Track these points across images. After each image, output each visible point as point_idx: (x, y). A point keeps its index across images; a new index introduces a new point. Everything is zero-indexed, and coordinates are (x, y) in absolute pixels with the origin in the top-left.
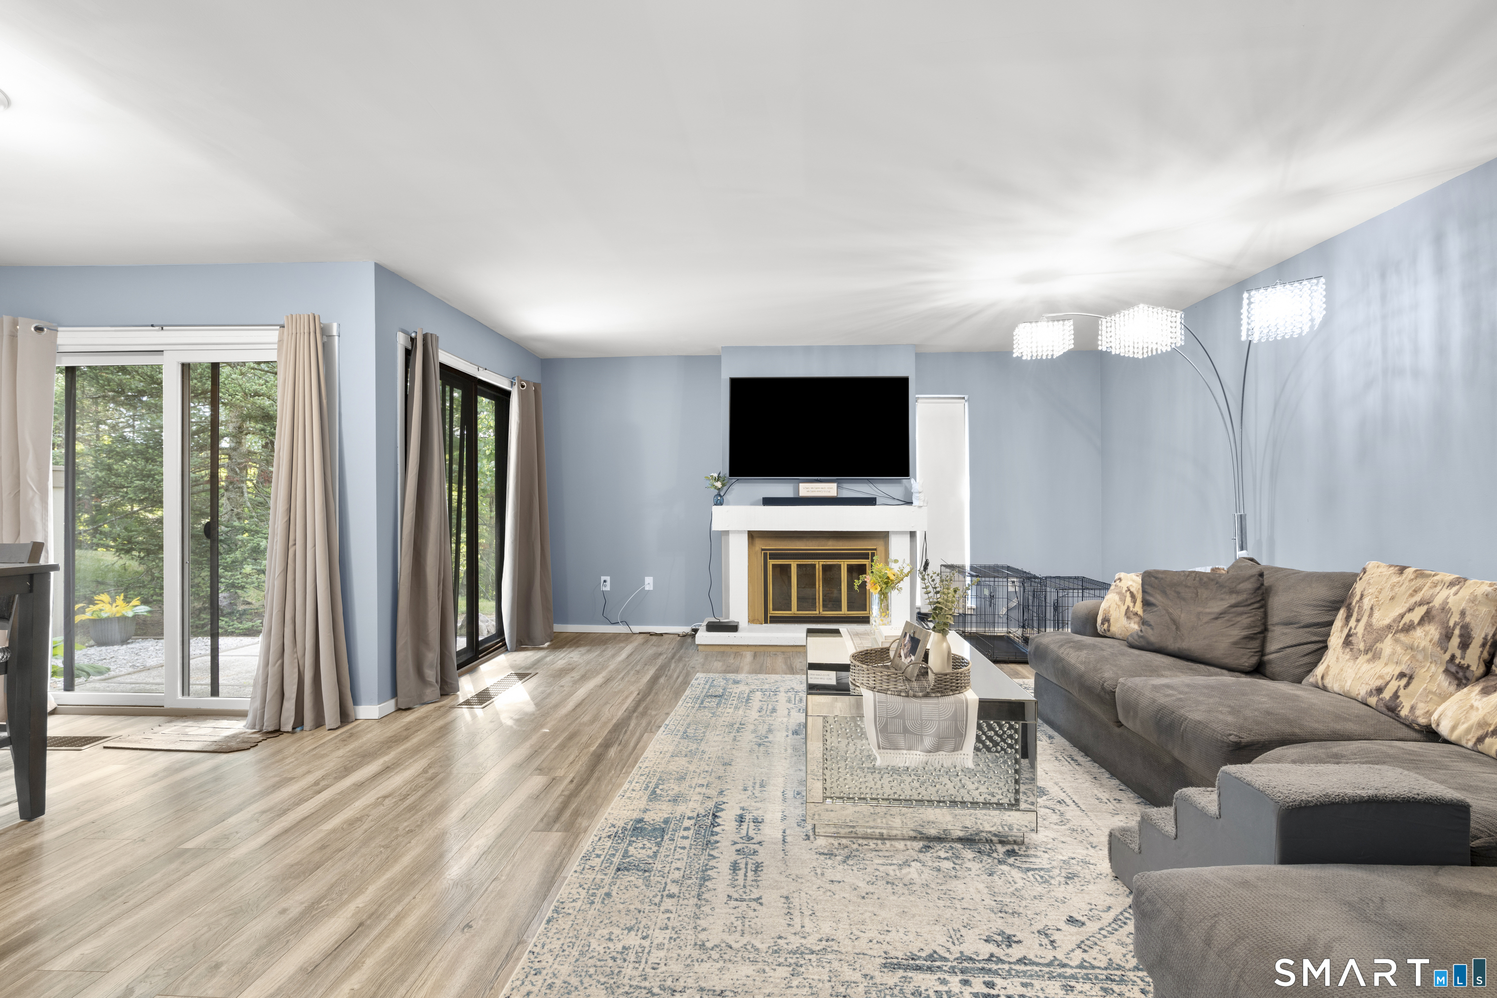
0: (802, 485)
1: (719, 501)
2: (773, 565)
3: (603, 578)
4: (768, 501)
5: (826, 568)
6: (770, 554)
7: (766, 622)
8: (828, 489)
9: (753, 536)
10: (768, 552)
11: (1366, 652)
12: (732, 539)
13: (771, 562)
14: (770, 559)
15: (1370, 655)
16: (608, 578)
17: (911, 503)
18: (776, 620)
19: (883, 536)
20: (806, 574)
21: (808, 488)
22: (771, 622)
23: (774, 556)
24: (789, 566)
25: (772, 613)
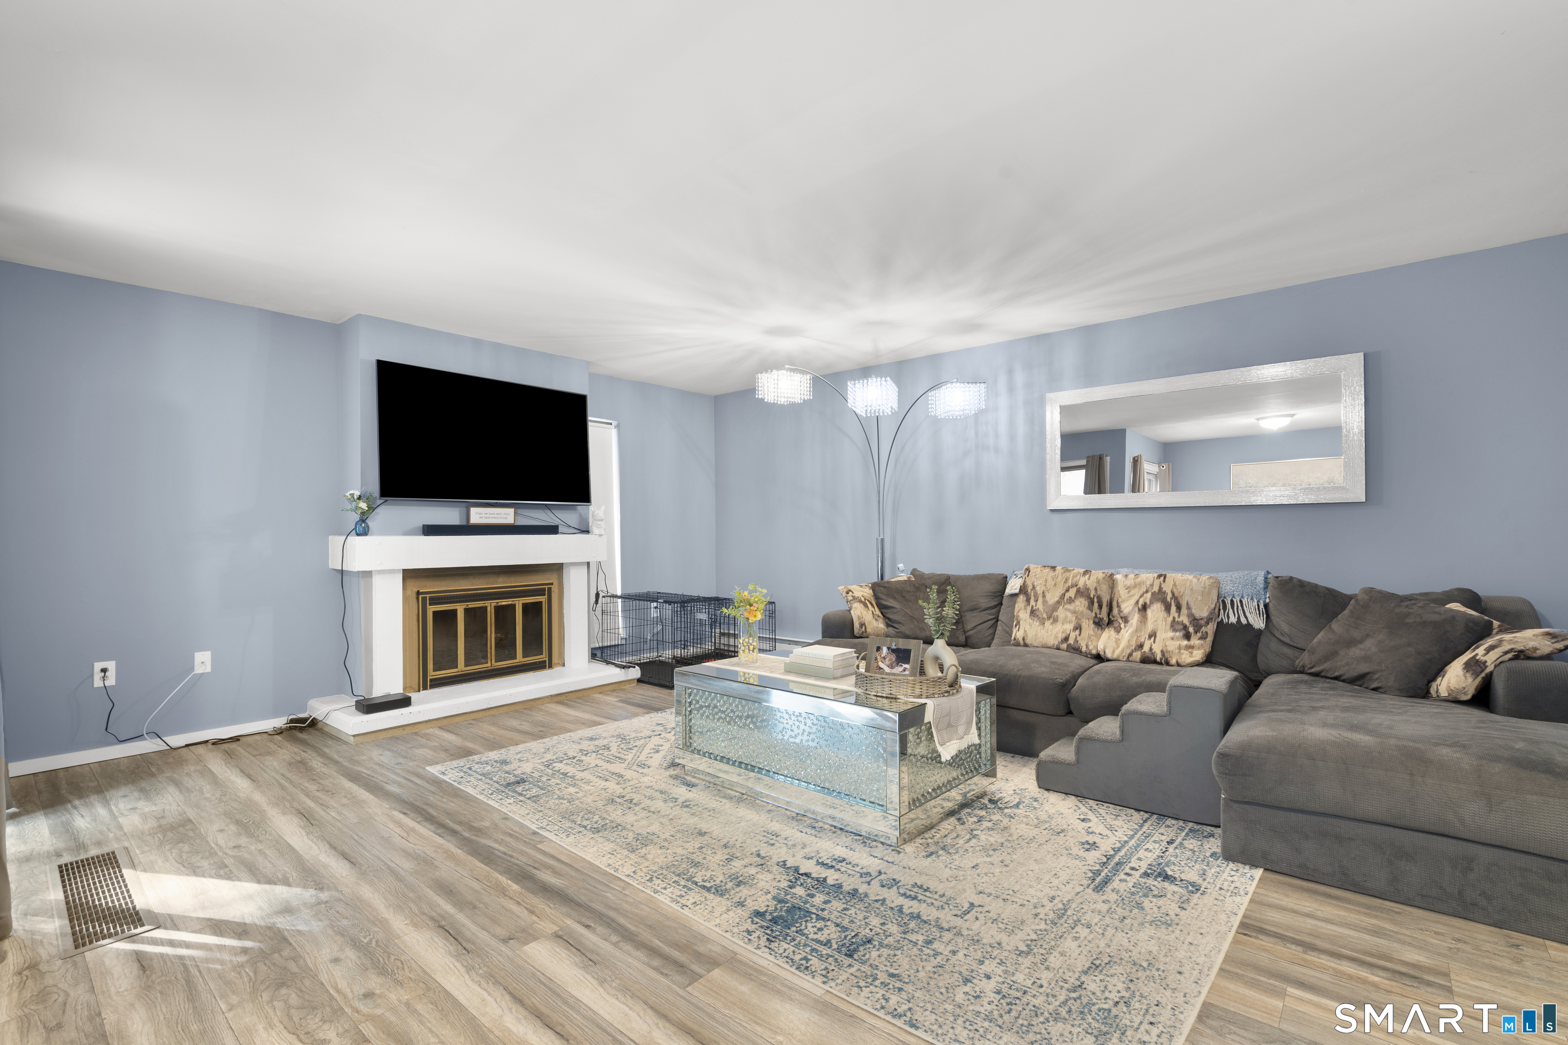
0: (473, 511)
1: (362, 530)
2: (435, 613)
3: (98, 666)
4: (431, 530)
5: (498, 609)
6: (431, 599)
7: (425, 688)
8: (504, 515)
9: (409, 575)
10: (428, 596)
11: (1049, 618)
12: (378, 582)
13: (431, 609)
14: (430, 604)
15: (1051, 620)
16: (111, 665)
17: (588, 532)
18: (438, 683)
19: (557, 568)
20: (475, 617)
21: (480, 515)
22: (432, 687)
23: (434, 601)
24: (454, 612)
25: (432, 674)
